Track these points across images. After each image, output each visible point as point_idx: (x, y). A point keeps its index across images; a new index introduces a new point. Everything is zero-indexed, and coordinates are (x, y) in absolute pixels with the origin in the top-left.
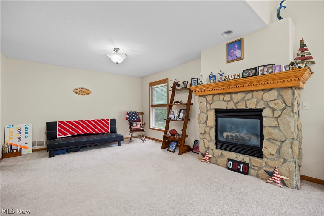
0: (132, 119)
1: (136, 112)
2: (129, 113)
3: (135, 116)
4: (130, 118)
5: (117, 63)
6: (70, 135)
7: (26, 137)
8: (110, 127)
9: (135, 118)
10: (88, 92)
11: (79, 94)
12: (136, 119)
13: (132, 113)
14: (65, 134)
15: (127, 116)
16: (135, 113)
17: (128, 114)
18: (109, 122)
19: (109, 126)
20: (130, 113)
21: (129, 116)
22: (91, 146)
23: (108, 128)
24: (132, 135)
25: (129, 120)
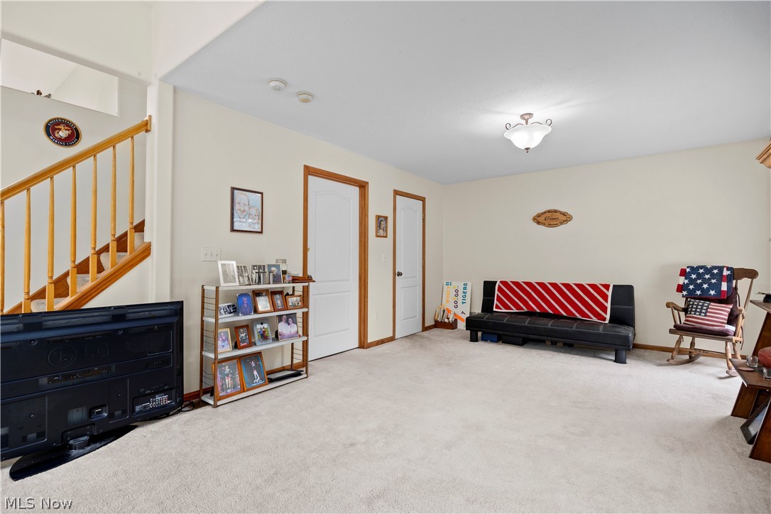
0: (698, 293)
1: (721, 269)
2: (688, 270)
3: (713, 281)
4: (691, 287)
5: (527, 149)
6: (515, 311)
7: (463, 303)
8: (609, 305)
9: (708, 290)
10: (565, 218)
11: (544, 224)
12: (712, 293)
13: (701, 271)
14: (507, 307)
15: (682, 280)
16: (715, 271)
17: (683, 273)
18: (609, 293)
19: (605, 304)
20: (694, 270)
21: (686, 281)
22: (556, 344)
23: (604, 309)
24: (679, 342)
25: (685, 293)
